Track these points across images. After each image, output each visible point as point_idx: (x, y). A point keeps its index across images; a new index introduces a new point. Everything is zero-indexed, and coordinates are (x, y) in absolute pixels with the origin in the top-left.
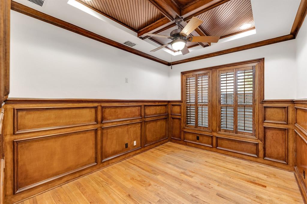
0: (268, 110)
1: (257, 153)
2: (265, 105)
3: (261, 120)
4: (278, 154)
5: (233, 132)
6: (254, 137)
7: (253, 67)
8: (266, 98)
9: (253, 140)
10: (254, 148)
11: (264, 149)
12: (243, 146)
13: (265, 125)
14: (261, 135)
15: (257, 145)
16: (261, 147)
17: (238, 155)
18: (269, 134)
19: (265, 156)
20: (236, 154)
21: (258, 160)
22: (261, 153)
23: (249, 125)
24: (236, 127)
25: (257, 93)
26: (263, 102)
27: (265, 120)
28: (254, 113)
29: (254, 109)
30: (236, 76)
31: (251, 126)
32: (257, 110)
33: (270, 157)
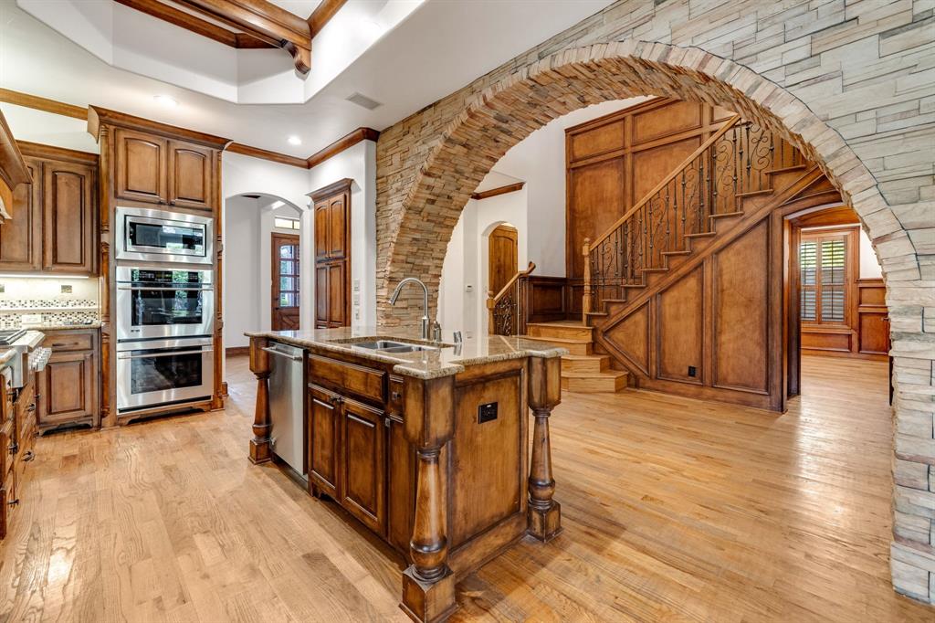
0: (864, 291)
1: (850, 348)
2: (861, 285)
3: (855, 304)
4: (878, 345)
5: (814, 322)
6: (846, 327)
7: (845, 237)
8: (862, 277)
9: (844, 330)
10: (845, 341)
11: (860, 340)
12: (830, 340)
13: (861, 310)
14: (855, 324)
15: (850, 336)
16: (855, 339)
17: (822, 352)
18: (866, 320)
19: (860, 349)
20: (819, 352)
21: (852, 355)
22: (855, 346)
23: (839, 312)
24: (820, 315)
25: (849, 269)
26: (859, 281)
27: (860, 303)
28: (845, 295)
29: (846, 291)
30: (820, 248)
31: (842, 312)
32: (849, 293)
33: (867, 350)
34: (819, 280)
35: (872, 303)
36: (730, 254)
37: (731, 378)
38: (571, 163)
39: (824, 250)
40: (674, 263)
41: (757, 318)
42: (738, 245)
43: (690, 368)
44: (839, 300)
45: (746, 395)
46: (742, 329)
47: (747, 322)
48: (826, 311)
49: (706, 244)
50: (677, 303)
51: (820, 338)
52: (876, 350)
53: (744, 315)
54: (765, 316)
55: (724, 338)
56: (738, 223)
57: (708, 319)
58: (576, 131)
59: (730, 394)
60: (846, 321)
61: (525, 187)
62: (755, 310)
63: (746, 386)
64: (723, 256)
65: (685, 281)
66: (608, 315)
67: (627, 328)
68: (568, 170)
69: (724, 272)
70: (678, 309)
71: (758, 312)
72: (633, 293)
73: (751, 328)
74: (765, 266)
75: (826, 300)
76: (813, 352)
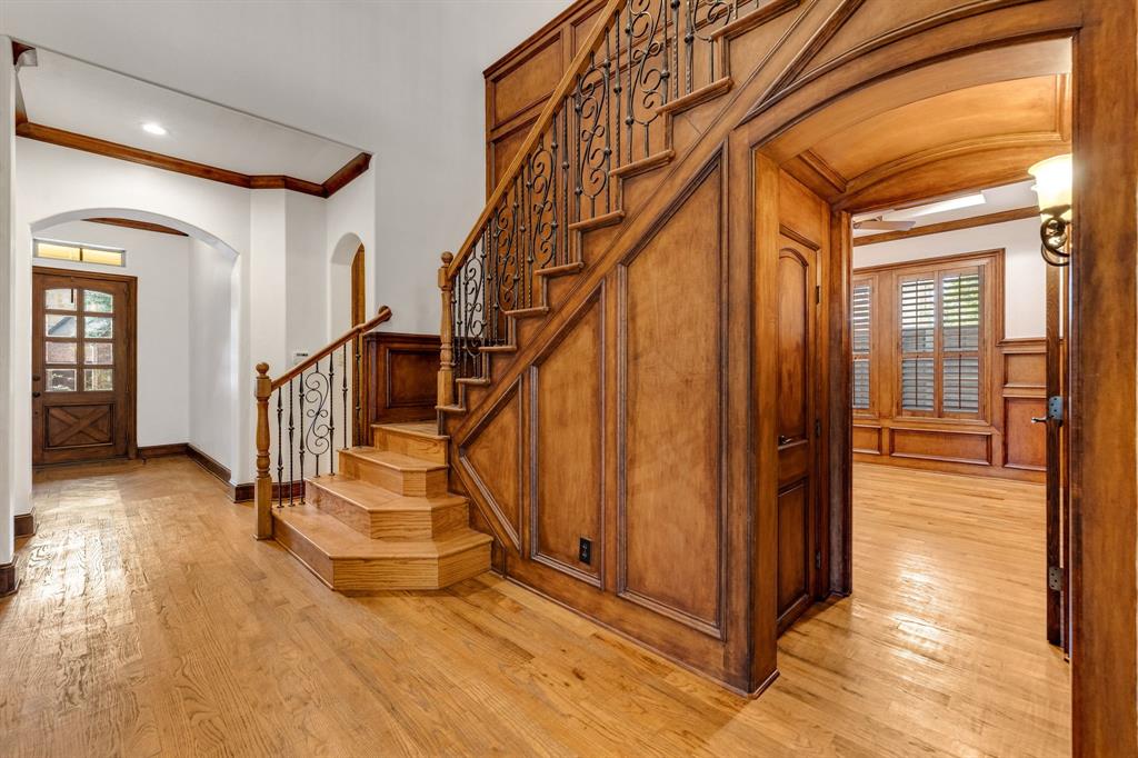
0: (1013, 360)
1: (989, 458)
2: (1007, 350)
3: (997, 382)
4: (1036, 453)
5: (932, 414)
6: (983, 423)
7: (980, 268)
8: (1009, 336)
9: (979, 427)
10: (981, 447)
11: (1005, 445)
12: (957, 444)
13: (1008, 393)
14: (998, 417)
15: (989, 438)
16: (997, 442)
17: (945, 465)
18: (1016, 412)
19: (1005, 460)
20: (939, 465)
21: (992, 471)
22: (998, 455)
23: (971, 397)
24: (941, 402)
25: (988, 325)
26: (1002, 343)
27: (1006, 382)
28: (981, 368)
29: (981, 361)
30: (939, 288)
31: (975, 398)
32: (988, 363)
33: (1017, 463)
34: (939, 344)
35: (1027, 382)
36: (650, 264)
37: (652, 580)
38: (492, 131)
39: (946, 292)
40: (558, 292)
41: (700, 428)
42: (664, 240)
43: (583, 541)
44: (970, 378)
45: (678, 629)
46: (672, 455)
47: (681, 437)
48: (950, 396)
49: (608, 243)
50: (562, 385)
51: (941, 440)
52: (1032, 464)
53: (674, 419)
54: (715, 423)
55: (641, 475)
56: (663, 182)
57: (610, 428)
58: (497, 73)
59: (651, 623)
60: (983, 413)
61: (373, 163)
62: (696, 407)
63: (680, 605)
64: (638, 266)
65: (574, 333)
66: (468, 412)
67: (493, 439)
68: (488, 144)
69: (639, 309)
70: (564, 400)
71: (702, 414)
72: (501, 364)
73: (688, 454)
74: (715, 290)
75: (950, 377)
76: (932, 465)
